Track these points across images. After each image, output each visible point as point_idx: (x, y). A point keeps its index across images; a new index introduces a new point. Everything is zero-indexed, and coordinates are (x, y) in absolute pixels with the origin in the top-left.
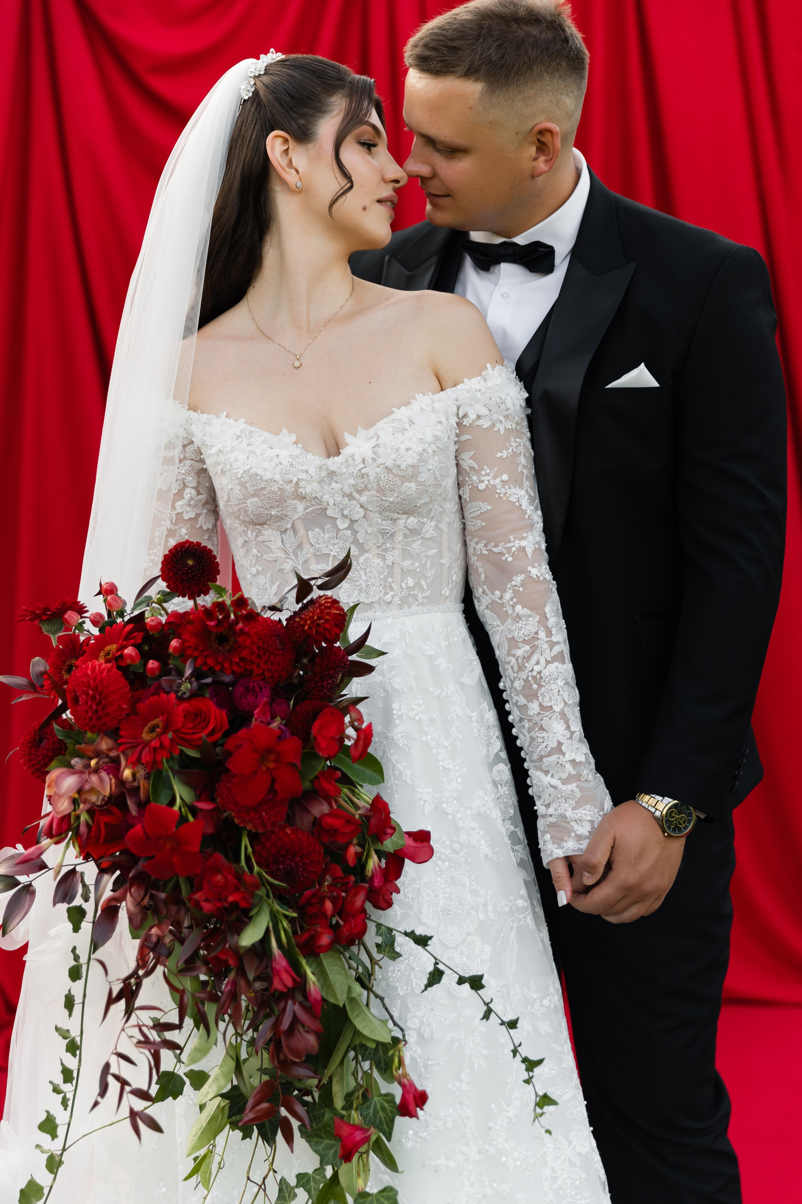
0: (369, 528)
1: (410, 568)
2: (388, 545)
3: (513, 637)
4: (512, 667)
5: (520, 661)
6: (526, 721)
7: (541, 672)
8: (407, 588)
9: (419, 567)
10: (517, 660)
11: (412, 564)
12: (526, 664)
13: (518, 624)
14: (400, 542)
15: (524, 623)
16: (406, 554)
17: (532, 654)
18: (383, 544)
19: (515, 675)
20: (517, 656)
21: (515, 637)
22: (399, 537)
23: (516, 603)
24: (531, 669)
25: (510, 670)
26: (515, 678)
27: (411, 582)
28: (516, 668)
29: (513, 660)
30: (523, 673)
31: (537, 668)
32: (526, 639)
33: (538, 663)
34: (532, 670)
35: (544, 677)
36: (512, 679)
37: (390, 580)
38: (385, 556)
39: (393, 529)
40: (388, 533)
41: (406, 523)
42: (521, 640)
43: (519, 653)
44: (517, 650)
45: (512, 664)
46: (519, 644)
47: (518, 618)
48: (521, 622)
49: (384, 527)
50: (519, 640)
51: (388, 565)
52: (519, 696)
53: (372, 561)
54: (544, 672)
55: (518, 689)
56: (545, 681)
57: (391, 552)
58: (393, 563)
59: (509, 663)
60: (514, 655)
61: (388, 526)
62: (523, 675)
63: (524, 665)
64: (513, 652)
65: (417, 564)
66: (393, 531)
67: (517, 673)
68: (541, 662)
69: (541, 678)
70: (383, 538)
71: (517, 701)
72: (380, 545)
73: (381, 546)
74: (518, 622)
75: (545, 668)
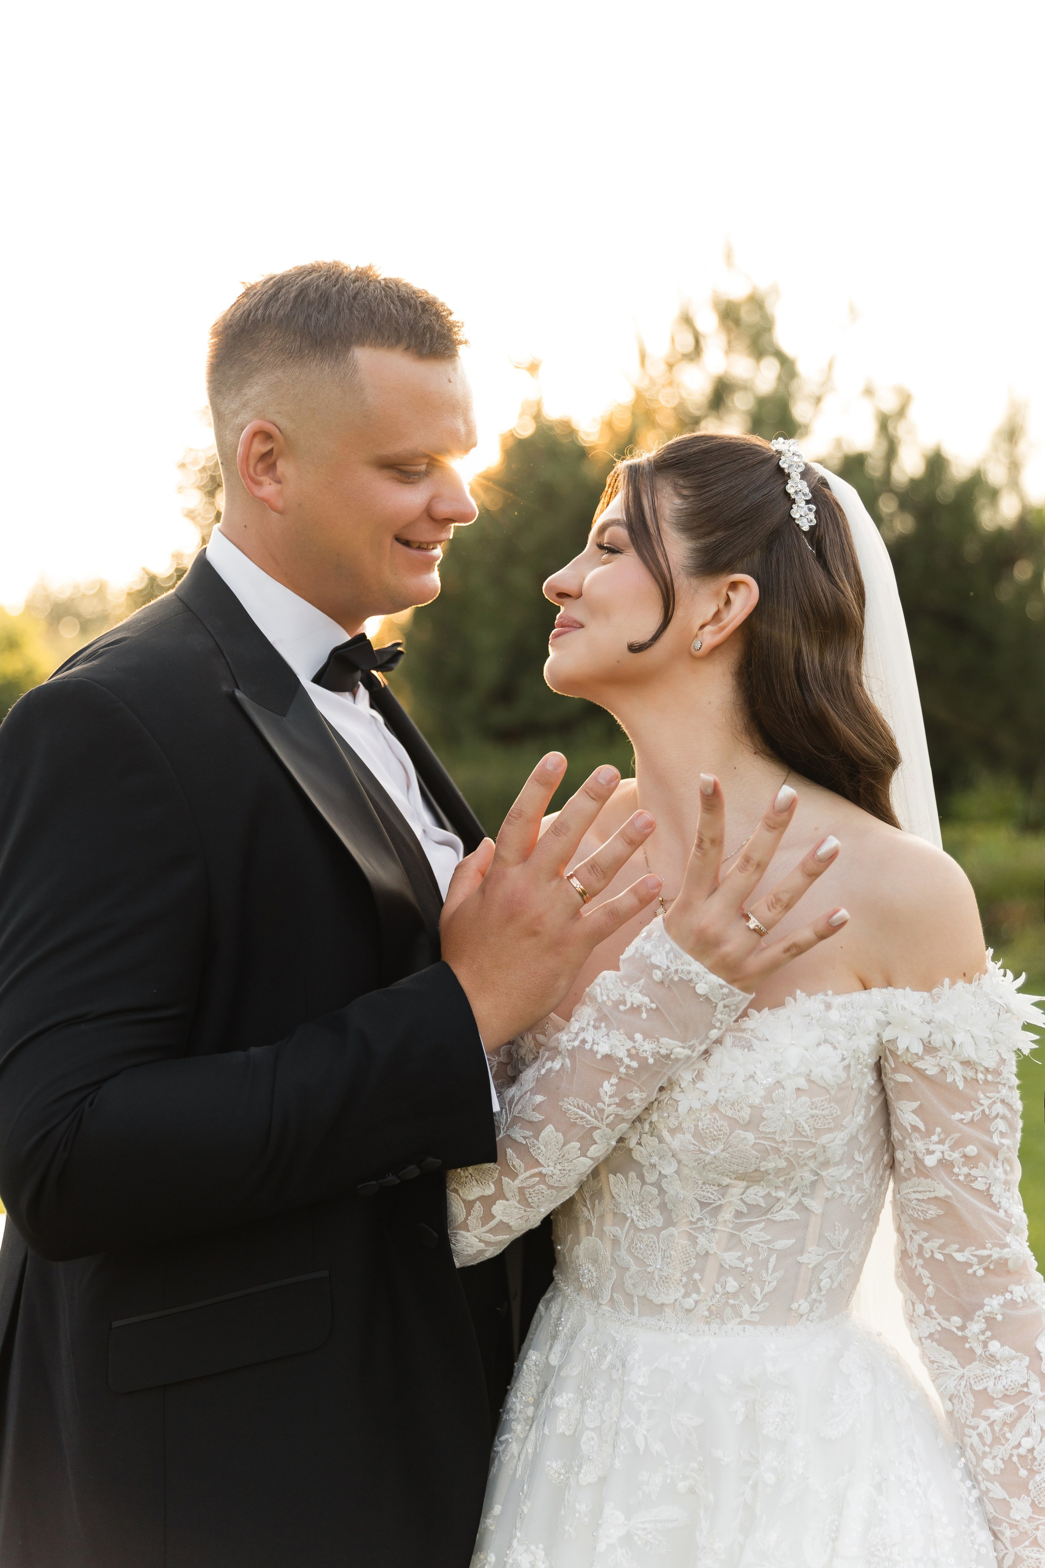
0: (682, 1191)
1: (738, 1264)
2: (707, 1223)
3: (985, 1389)
4: (980, 1435)
5: (997, 1428)
6: (1005, 1524)
7: (1033, 1449)
8: (723, 1294)
9: (752, 1265)
10: (991, 1425)
11: (741, 1259)
12: (1008, 1435)
13: (993, 1370)
14: (725, 1221)
15: (1004, 1369)
16: (734, 1241)
17: (1019, 1417)
18: (699, 1219)
19: (987, 1449)
20: (992, 1419)
21: (989, 1390)
22: (727, 1215)
23: (992, 1338)
24: (1016, 1443)
25: (975, 1440)
26: (984, 1452)
27: (732, 1285)
28: (989, 1438)
29: (983, 1425)
30: (1002, 1448)
31: (1027, 1443)
32: (1008, 1393)
33: (1028, 1434)
34: (1019, 1445)
35: (1039, 1457)
36: (981, 1454)
37: (697, 1276)
38: (697, 1238)
39: (720, 1199)
40: (711, 1204)
41: (743, 1193)
42: (1000, 1396)
43: (995, 1414)
44: (990, 1410)
45: (980, 1430)
46: (997, 1401)
47: (992, 1360)
48: (998, 1367)
49: (705, 1193)
50: (995, 1396)
51: (698, 1254)
52: (993, 1483)
53: (676, 1241)
54: (1038, 1449)
55: (992, 1472)
56: (1040, 1465)
57: (707, 1234)
58: (707, 1252)
59: (975, 1428)
60: (986, 1418)
61: (712, 1194)
62: (1001, 1451)
63: (1004, 1435)
64: (984, 1413)
65: (749, 1260)
66: (719, 1203)
67: (991, 1446)
68: (1034, 1433)
69: (1035, 1459)
70: (701, 1211)
71: (988, 1490)
72: (694, 1220)
73: (696, 1223)
74: (994, 1367)
75: (1041, 1442)
